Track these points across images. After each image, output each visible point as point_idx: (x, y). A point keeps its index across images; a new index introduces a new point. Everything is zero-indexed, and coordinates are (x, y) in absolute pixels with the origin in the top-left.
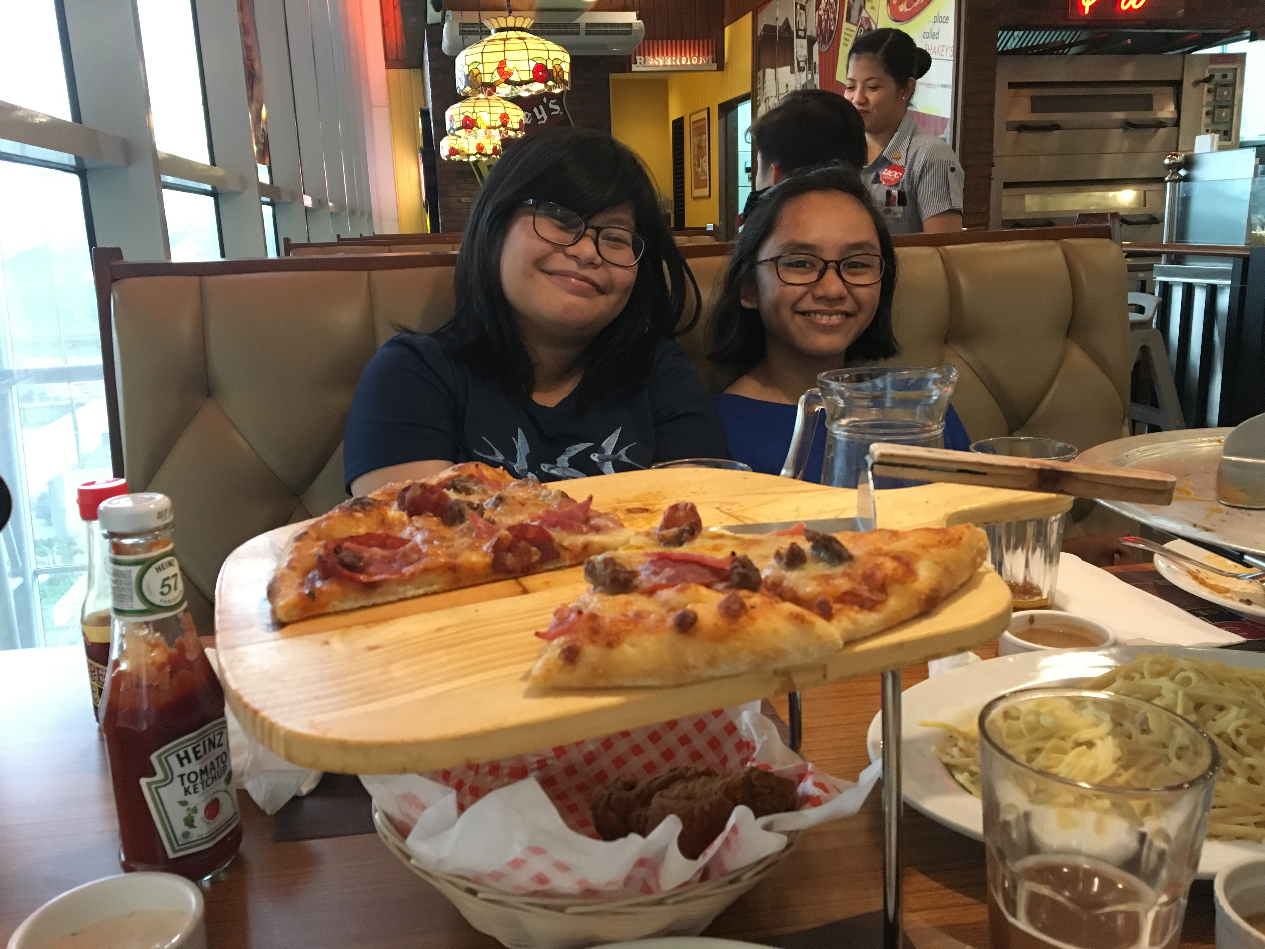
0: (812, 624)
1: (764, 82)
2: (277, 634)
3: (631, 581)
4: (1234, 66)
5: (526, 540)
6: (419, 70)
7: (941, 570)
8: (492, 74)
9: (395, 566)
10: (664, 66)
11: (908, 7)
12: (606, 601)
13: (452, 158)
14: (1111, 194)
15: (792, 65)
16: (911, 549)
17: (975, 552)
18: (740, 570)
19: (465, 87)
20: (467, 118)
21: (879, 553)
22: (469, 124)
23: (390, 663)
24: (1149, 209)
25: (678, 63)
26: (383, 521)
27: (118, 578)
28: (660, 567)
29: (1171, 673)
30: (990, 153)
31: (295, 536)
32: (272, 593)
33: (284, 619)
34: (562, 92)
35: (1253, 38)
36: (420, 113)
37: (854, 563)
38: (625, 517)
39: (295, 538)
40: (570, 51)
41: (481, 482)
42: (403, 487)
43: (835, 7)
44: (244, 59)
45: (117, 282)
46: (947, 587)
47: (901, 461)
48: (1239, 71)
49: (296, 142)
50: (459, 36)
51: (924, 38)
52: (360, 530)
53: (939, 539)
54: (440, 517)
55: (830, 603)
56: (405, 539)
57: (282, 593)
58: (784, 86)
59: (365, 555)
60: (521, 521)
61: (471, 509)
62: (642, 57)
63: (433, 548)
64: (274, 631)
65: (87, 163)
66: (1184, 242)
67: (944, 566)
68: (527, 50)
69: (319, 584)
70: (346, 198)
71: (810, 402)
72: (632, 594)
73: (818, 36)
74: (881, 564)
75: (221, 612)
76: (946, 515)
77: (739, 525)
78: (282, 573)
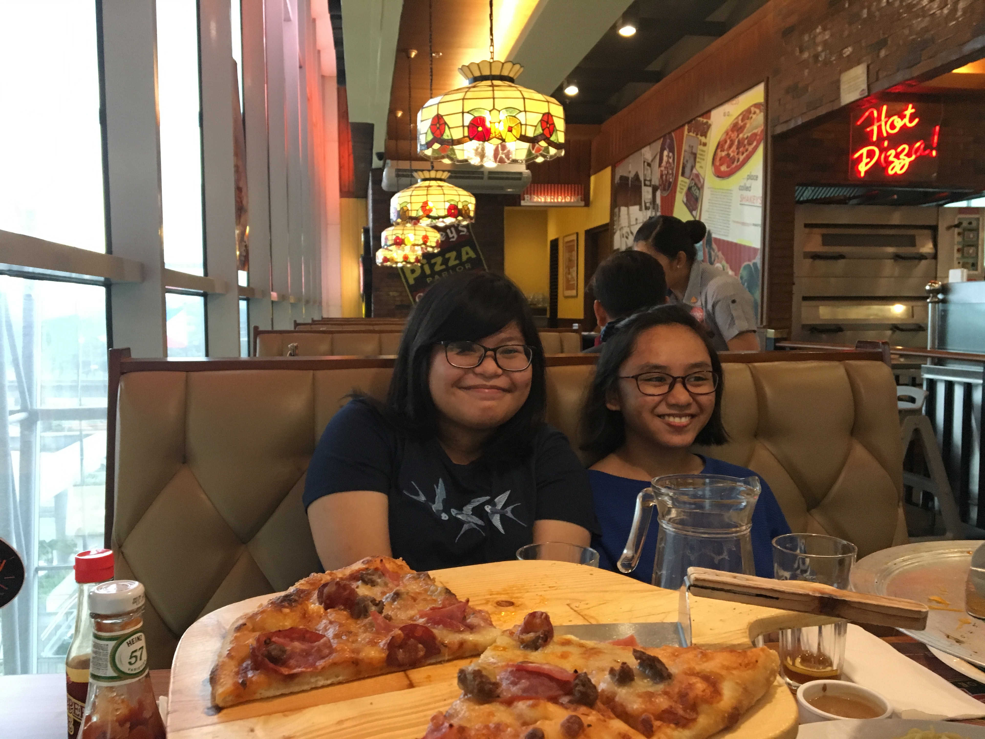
1: (619, 216)
2: (215, 718)
3: (494, 691)
4: (976, 216)
5: (416, 638)
6: (364, 199)
7: (741, 690)
8: (417, 210)
9: (311, 659)
10: (545, 202)
11: (728, 167)
12: (473, 710)
13: (385, 264)
14: (887, 307)
15: (640, 204)
16: (718, 671)
17: (769, 672)
18: (579, 688)
19: (397, 219)
20: (397, 238)
21: (692, 673)
22: (399, 242)
24: (917, 320)
25: (556, 201)
26: (305, 616)
27: (97, 650)
28: (518, 679)
30: (791, 275)
31: (236, 625)
32: (213, 679)
33: (221, 705)
34: (468, 224)
36: (362, 230)
37: (673, 680)
38: (494, 613)
39: (236, 628)
40: (476, 196)
41: (384, 575)
42: (323, 582)
43: (673, 165)
44: (235, 198)
45: (125, 375)
46: (745, 703)
47: (711, 585)
48: (981, 219)
49: (269, 253)
50: (396, 179)
51: (740, 190)
52: (286, 624)
53: (740, 662)
54: (350, 609)
55: (651, 721)
56: (320, 633)
57: (222, 680)
58: (635, 220)
59: (288, 648)
60: (411, 618)
61: (374, 605)
62: (529, 196)
63: (340, 643)
64: (212, 715)
65: (113, 280)
66: (944, 349)
67: (744, 686)
68: (444, 194)
69: (250, 674)
70: (303, 290)
71: (647, 498)
72: (494, 704)
73: (660, 185)
74: (694, 684)
75: (173, 693)
76: (749, 623)
77: (584, 625)
78: (223, 661)
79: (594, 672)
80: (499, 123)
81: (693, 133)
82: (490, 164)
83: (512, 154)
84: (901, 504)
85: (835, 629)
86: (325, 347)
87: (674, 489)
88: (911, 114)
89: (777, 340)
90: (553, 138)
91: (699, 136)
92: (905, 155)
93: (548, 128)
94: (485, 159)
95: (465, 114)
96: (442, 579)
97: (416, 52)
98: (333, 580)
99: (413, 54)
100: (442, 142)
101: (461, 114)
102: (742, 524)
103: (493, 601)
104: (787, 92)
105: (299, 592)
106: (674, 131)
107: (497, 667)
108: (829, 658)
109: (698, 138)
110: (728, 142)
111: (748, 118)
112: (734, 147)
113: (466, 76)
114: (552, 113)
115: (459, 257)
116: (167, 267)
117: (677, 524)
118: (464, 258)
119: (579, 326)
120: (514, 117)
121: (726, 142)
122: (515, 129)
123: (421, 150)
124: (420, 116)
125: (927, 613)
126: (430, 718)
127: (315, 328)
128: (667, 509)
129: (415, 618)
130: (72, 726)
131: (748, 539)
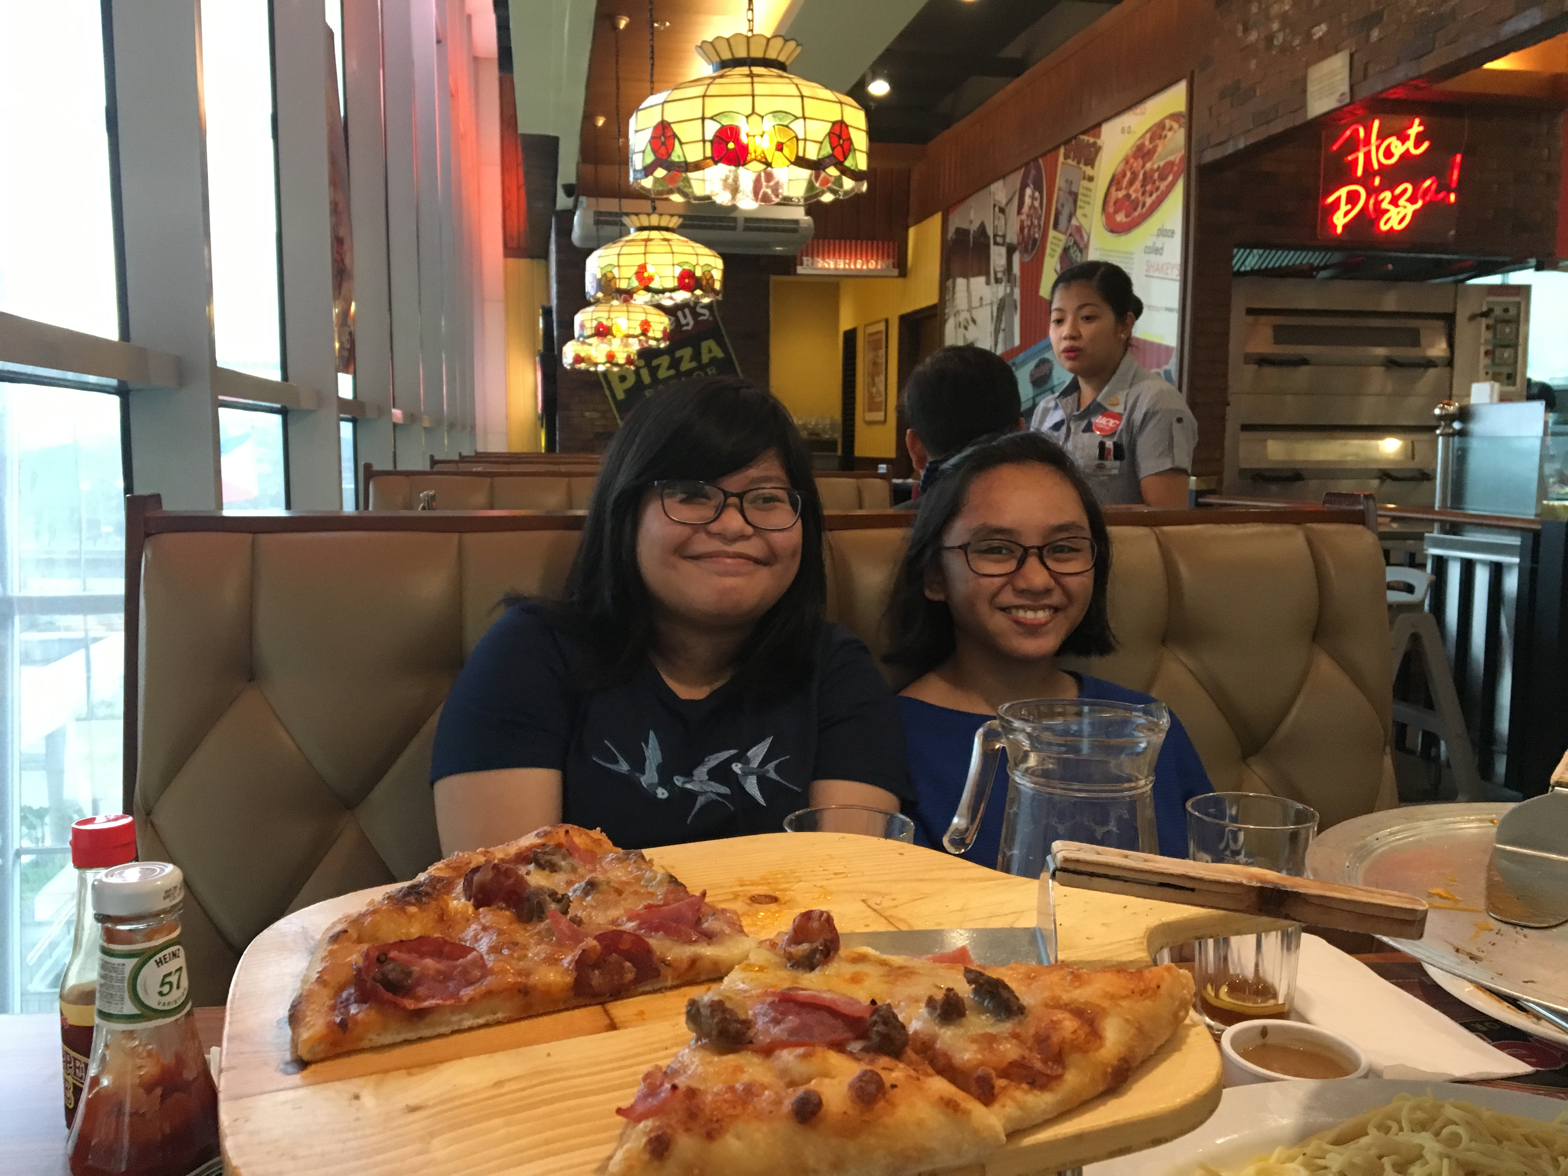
0: (967, 1113)
1: (954, 293)
2: (297, 1079)
3: (744, 1034)
4: (1517, 299)
5: (621, 953)
6: (543, 261)
7: (1133, 1031)
8: (629, 279)
9: (451, 985)
10: (836, 269)
11: (1127, 216)
12: (710, 1063)
13: (578, 366)
14: (1373, 442)
15: (987, 274)
16: (1098, 1002)
17: (1177, 1003)
18: (880, 1028)
19: (597, 292)
20: (600, 325)
21: (1057, 1005)
22: (603, 332)
23: (433, 1135)
24: (1419, 462)
25: (852, 267)
26: (443, 918)
27: (108, 973)
28: (782, 1013)
29: (1438, 1124)
30: (1225, 389)
31: (331, 934)
32: (295, 1017)
33: (306, 1057)
34: (711, 303)
35: (1539, 268)
36: (541, 310)
37: (1026, 1018)
38: (745, 914)
39: (331, 937)
40: (724, 257)
41: (571, 854)
42: (472, 866)
43: (1040, 212)
44: (332, 252)
45: (151, 538)
46: (1141, 1053)
47: (1090, 869)
48: (1523, 305)
49: (389, 346)
50: (594, 228)
51: (1145, 252)
52: (413, 930)
53: (1132, 986)
54: (515, 908)
55: (992, 1079)
56: (468, 944)
57: (308, 1019)
58: (978, 299)
59: (416, 969)
60: (614, 922)
61: (554, 901)
62: (809, 258)
63: (499, 961)
64: (293, 1074)
65: (132, 385)
66: (1459, 509)
67: (1137, 1025)
68: (673, 253)
69: (353, 1010)
70: (445, 407)
71: (989, 737)
72: (744, 1053)
73: (1019, 244)
74: (1059, 1022)
75: (230, 1039)
76: (1147, 929)
77: (888, 932)
78: (310, 990)
79: (903, 1004)
80: (762, 136)
81: (1073, 160)
82: (747, 203)
83: (782, 188)
84: (1388, 749)
85: (1282, 941)
86: (481, 498)
87: (1033, 722)
88: (1418, 135)
89: (1200, 493)
90: (848, 163)
91: (1082, 165)
92: (1407, 200)
93: (842, 146)
94: (739, 196)
95: (707, 122)
96: (664, 862)
97: (628, 19)
98: (487, 862)
99: (623, 24)
100: (670, 166)
101: (700, 121)
102: (1139, 776)
103: (745, 895)
104: (1222, 96)
105: (434, 881)
106: (1043, 155)
107: (749, 997)
108: (1273, 986)
109: (1080, 168)
110: (1128, 174)
111: (1160, 137)
112: (1138, 184)
113: (709, 60)
114: (847, 120)
115: (696, 356)
116: (219, 365)
117: (1037, 776)
118: (705, 358)
119: (888, 469)
120: (787, 126)
121: (1124, 175)
122: (787, 146)
123: (636, 179)
124: (633, 123)
125: (1425, 913)
126: (641, 1076)
127: (463, 467)
128: (1022, 754)
129: (619, 921)
130: (70, 1094)
131: (1148, 800)
